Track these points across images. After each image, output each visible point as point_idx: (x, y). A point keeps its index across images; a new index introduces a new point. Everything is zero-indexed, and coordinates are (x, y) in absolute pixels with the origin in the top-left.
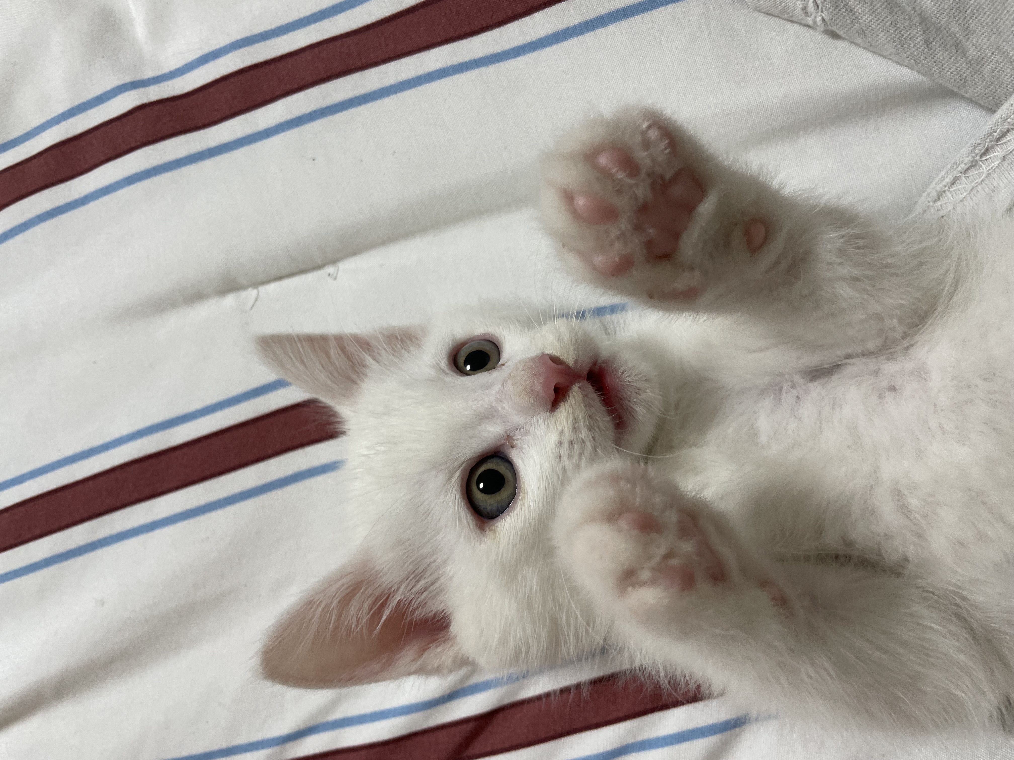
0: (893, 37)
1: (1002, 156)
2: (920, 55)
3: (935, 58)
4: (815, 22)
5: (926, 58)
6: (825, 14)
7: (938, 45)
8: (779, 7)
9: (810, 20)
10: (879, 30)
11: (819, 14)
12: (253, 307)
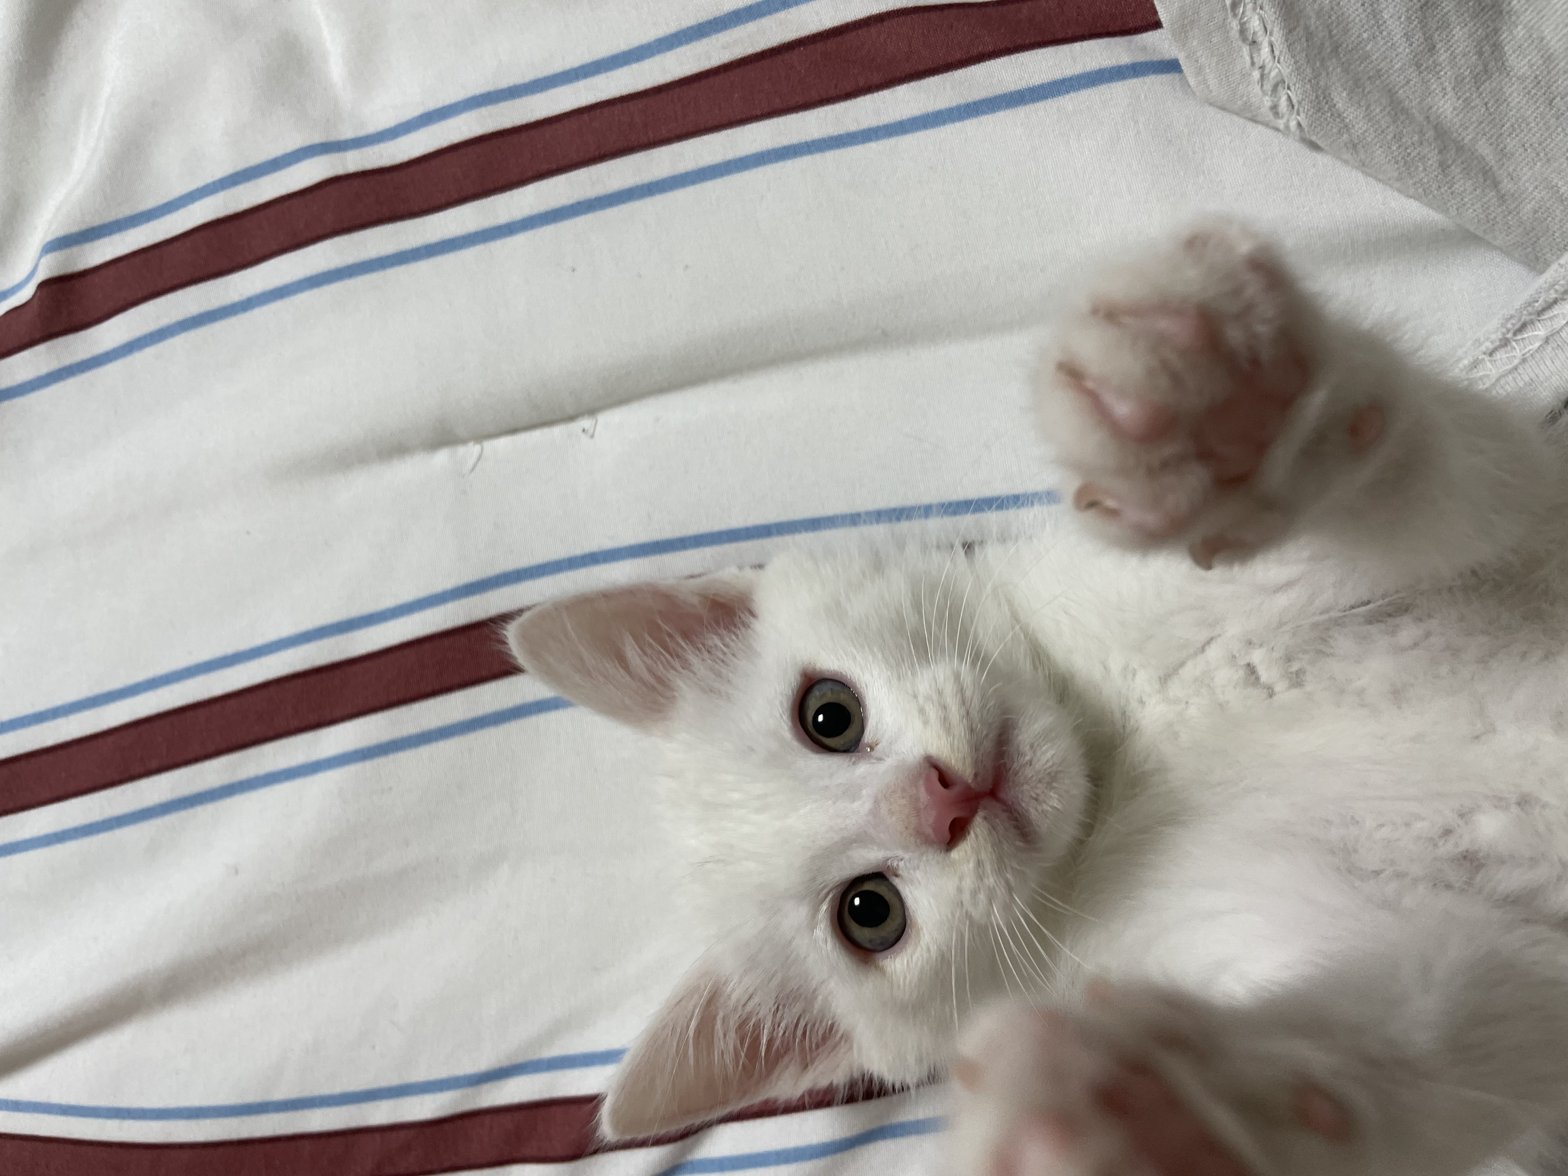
0: (1396, 156)
1: (1544, 337)
2: (1431, 183)
3: (1453, 189)
4: (1287, 127)
5: (1439, 187)
6: (1302, 118)
7: (1459, 170)
8: (1240, 101)
9: (1281, 124)
10: (1376, 144)
11: (1294, 116)
12: (473, 469)
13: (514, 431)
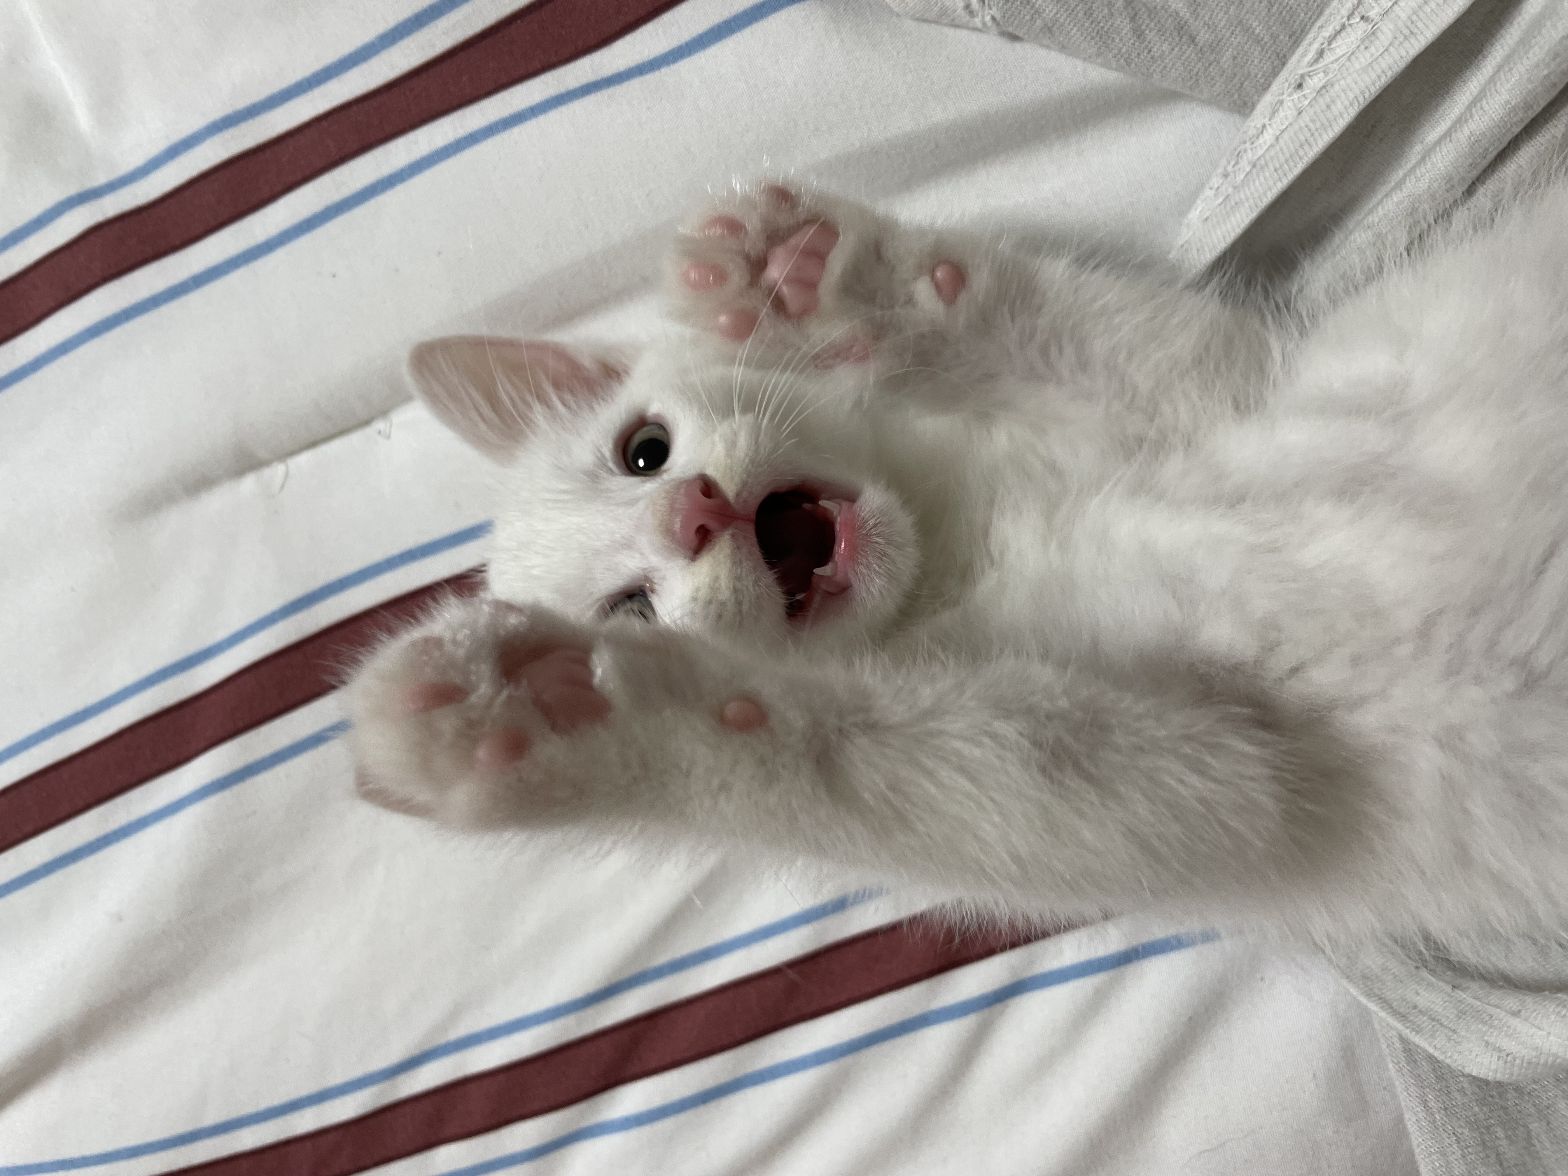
0: (1091, 32)
2: (1130, 52)
3: (1152, 53)
4: (984, 24)
5: (1139, 54)
6: (994, 11)
7: (1153, 34)
8: (935, 9)
9: (977, 21)
10: (1069, 24)
11: (986, 12)
12: (282, 487)
13: (313, 444)
